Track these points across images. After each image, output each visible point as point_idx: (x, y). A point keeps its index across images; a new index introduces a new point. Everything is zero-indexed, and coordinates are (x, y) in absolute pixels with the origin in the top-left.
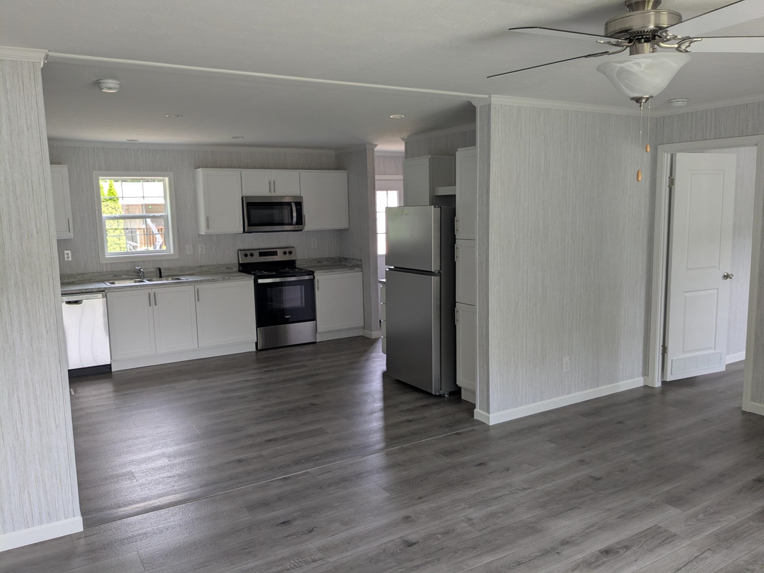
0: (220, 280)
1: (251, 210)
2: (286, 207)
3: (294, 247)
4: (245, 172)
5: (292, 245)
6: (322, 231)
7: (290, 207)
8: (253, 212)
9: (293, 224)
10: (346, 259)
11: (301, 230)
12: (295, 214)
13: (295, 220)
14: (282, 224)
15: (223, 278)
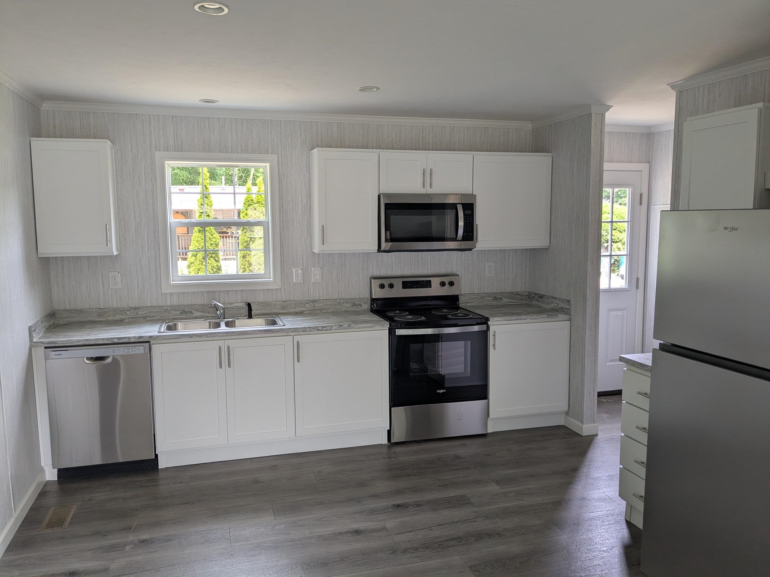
0: (334, 328)
1: (391, 216)
2: (449, 211)
3: (458, 275)
4: (386, 154)
5: (454, 272)
6: (503, 251)
7: (455, 211)
8: (396, 219)
9: (458, 239)
10: (541, 297)
11: (470, 250)
12: (461, 223)
13: (461, 232)
14: (443, 239)
15: (341, 326)
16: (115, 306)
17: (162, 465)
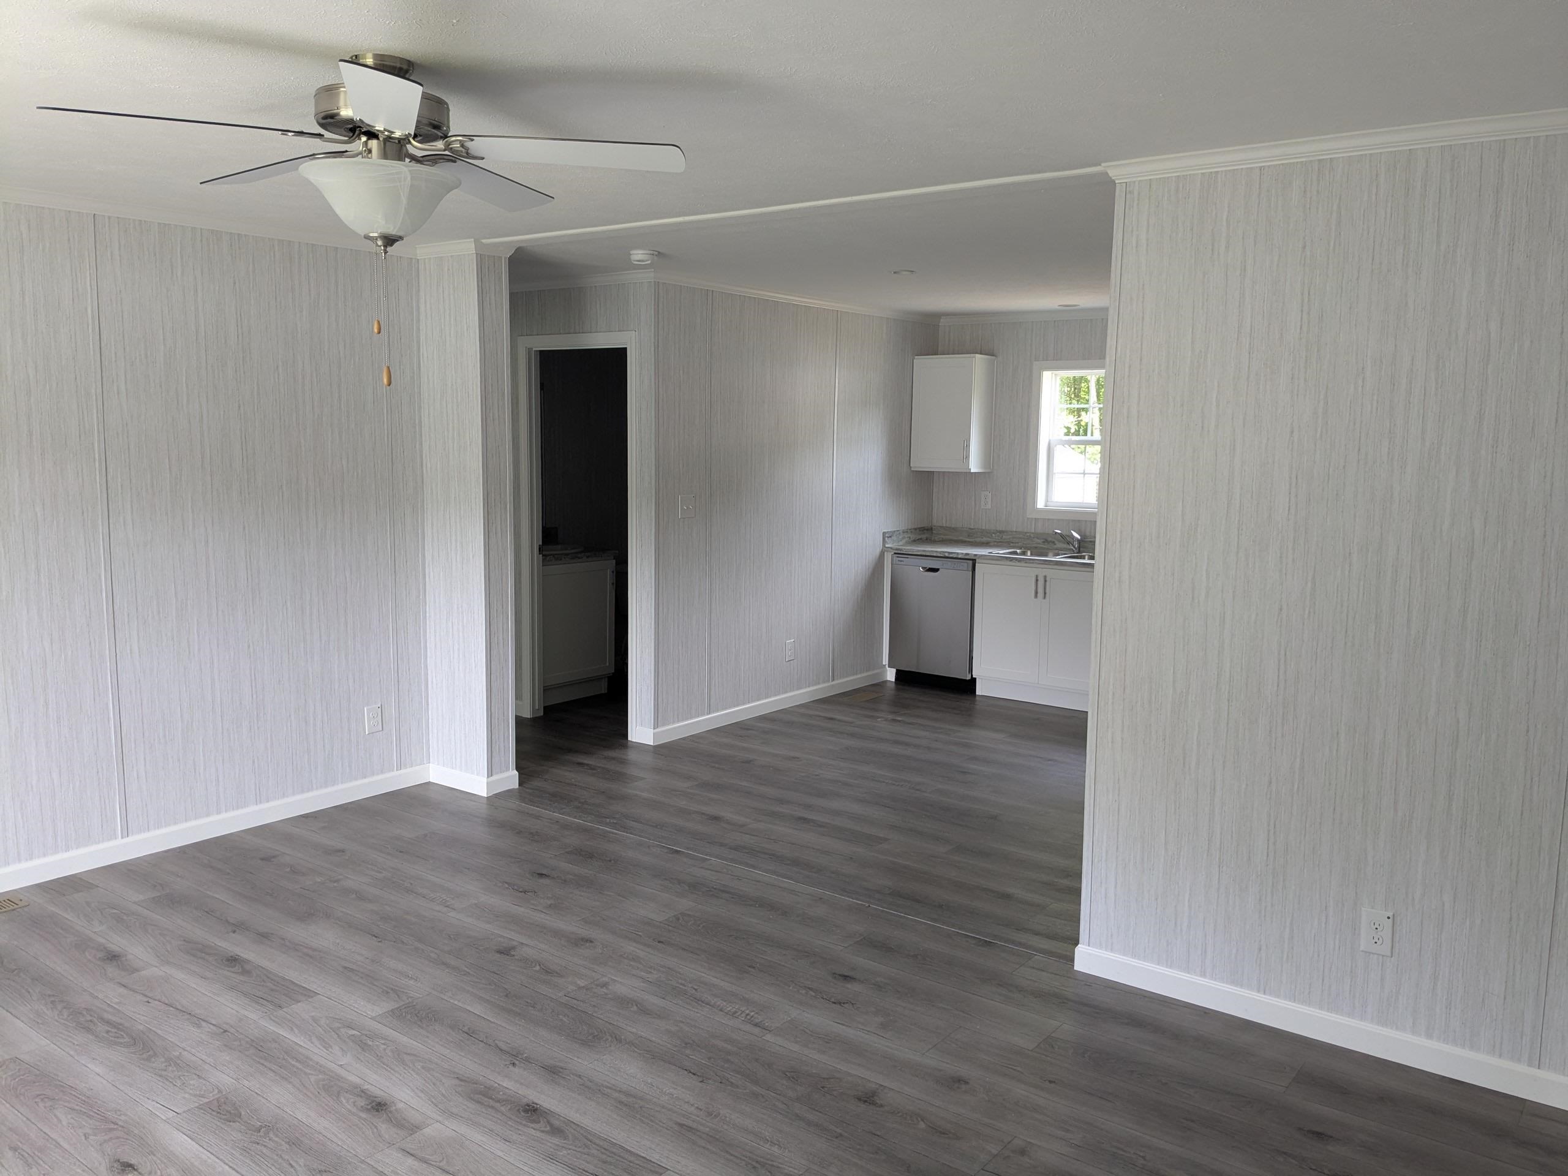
16: (984, 528)
17: (979, 691)
